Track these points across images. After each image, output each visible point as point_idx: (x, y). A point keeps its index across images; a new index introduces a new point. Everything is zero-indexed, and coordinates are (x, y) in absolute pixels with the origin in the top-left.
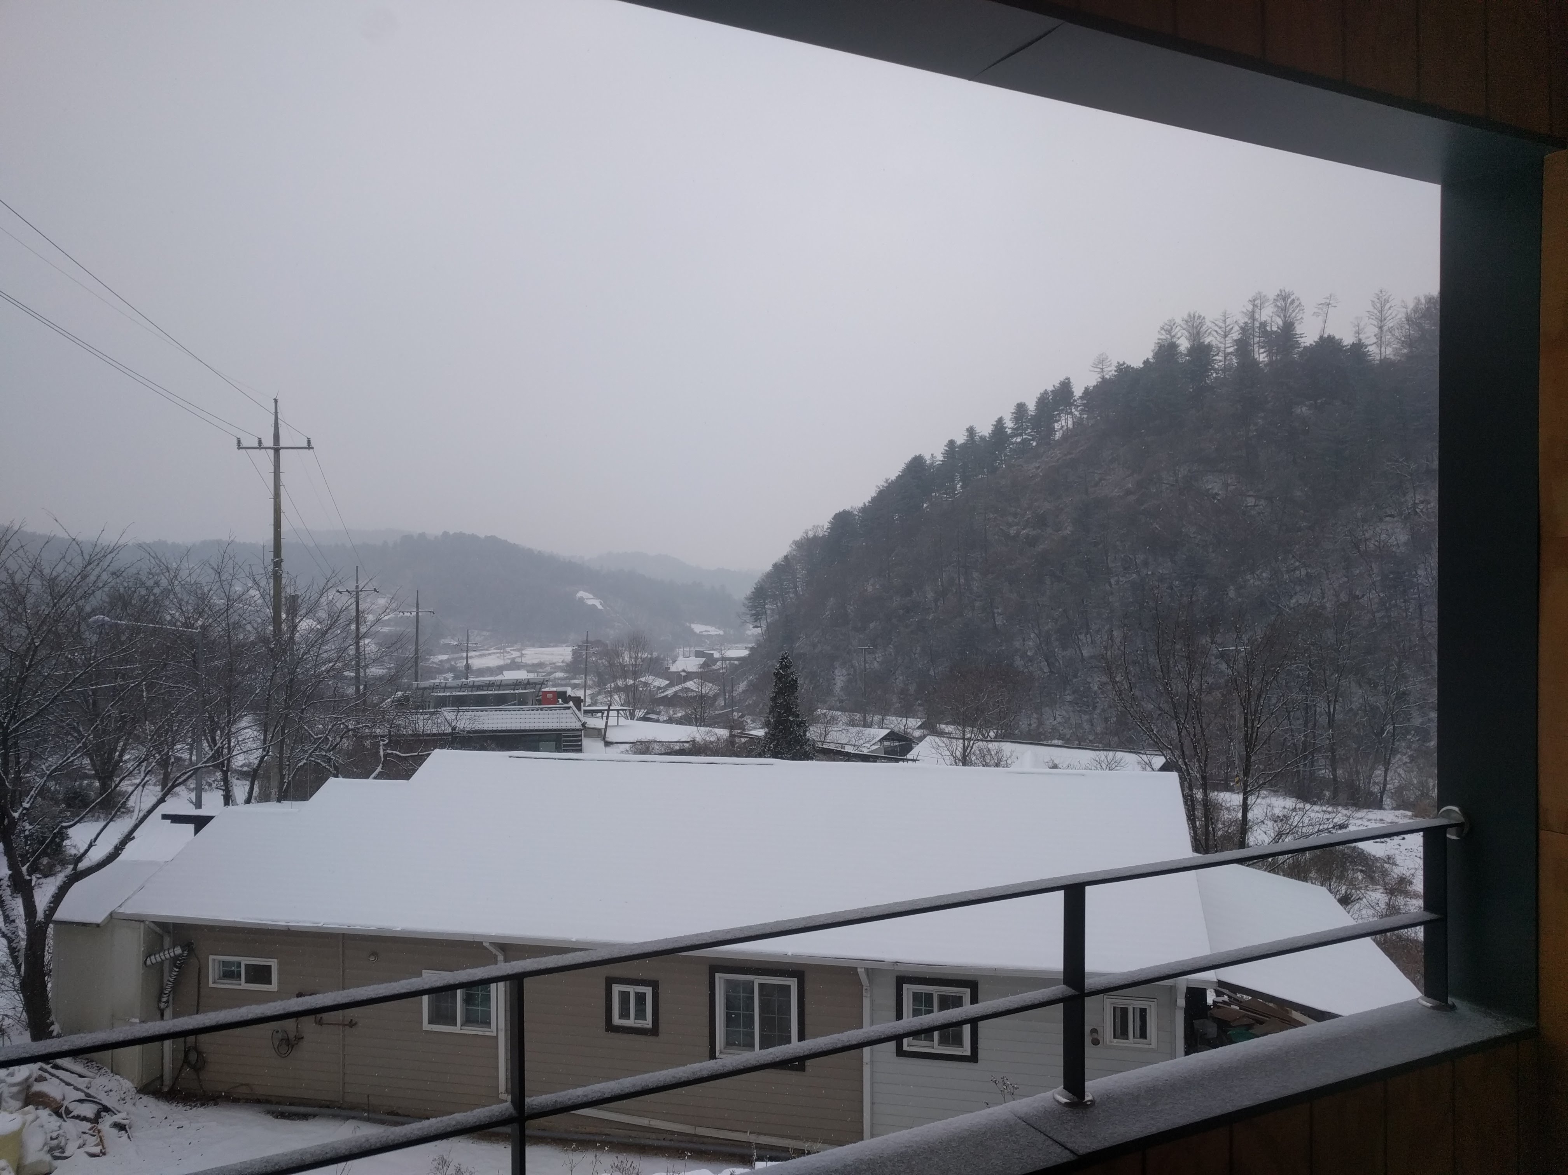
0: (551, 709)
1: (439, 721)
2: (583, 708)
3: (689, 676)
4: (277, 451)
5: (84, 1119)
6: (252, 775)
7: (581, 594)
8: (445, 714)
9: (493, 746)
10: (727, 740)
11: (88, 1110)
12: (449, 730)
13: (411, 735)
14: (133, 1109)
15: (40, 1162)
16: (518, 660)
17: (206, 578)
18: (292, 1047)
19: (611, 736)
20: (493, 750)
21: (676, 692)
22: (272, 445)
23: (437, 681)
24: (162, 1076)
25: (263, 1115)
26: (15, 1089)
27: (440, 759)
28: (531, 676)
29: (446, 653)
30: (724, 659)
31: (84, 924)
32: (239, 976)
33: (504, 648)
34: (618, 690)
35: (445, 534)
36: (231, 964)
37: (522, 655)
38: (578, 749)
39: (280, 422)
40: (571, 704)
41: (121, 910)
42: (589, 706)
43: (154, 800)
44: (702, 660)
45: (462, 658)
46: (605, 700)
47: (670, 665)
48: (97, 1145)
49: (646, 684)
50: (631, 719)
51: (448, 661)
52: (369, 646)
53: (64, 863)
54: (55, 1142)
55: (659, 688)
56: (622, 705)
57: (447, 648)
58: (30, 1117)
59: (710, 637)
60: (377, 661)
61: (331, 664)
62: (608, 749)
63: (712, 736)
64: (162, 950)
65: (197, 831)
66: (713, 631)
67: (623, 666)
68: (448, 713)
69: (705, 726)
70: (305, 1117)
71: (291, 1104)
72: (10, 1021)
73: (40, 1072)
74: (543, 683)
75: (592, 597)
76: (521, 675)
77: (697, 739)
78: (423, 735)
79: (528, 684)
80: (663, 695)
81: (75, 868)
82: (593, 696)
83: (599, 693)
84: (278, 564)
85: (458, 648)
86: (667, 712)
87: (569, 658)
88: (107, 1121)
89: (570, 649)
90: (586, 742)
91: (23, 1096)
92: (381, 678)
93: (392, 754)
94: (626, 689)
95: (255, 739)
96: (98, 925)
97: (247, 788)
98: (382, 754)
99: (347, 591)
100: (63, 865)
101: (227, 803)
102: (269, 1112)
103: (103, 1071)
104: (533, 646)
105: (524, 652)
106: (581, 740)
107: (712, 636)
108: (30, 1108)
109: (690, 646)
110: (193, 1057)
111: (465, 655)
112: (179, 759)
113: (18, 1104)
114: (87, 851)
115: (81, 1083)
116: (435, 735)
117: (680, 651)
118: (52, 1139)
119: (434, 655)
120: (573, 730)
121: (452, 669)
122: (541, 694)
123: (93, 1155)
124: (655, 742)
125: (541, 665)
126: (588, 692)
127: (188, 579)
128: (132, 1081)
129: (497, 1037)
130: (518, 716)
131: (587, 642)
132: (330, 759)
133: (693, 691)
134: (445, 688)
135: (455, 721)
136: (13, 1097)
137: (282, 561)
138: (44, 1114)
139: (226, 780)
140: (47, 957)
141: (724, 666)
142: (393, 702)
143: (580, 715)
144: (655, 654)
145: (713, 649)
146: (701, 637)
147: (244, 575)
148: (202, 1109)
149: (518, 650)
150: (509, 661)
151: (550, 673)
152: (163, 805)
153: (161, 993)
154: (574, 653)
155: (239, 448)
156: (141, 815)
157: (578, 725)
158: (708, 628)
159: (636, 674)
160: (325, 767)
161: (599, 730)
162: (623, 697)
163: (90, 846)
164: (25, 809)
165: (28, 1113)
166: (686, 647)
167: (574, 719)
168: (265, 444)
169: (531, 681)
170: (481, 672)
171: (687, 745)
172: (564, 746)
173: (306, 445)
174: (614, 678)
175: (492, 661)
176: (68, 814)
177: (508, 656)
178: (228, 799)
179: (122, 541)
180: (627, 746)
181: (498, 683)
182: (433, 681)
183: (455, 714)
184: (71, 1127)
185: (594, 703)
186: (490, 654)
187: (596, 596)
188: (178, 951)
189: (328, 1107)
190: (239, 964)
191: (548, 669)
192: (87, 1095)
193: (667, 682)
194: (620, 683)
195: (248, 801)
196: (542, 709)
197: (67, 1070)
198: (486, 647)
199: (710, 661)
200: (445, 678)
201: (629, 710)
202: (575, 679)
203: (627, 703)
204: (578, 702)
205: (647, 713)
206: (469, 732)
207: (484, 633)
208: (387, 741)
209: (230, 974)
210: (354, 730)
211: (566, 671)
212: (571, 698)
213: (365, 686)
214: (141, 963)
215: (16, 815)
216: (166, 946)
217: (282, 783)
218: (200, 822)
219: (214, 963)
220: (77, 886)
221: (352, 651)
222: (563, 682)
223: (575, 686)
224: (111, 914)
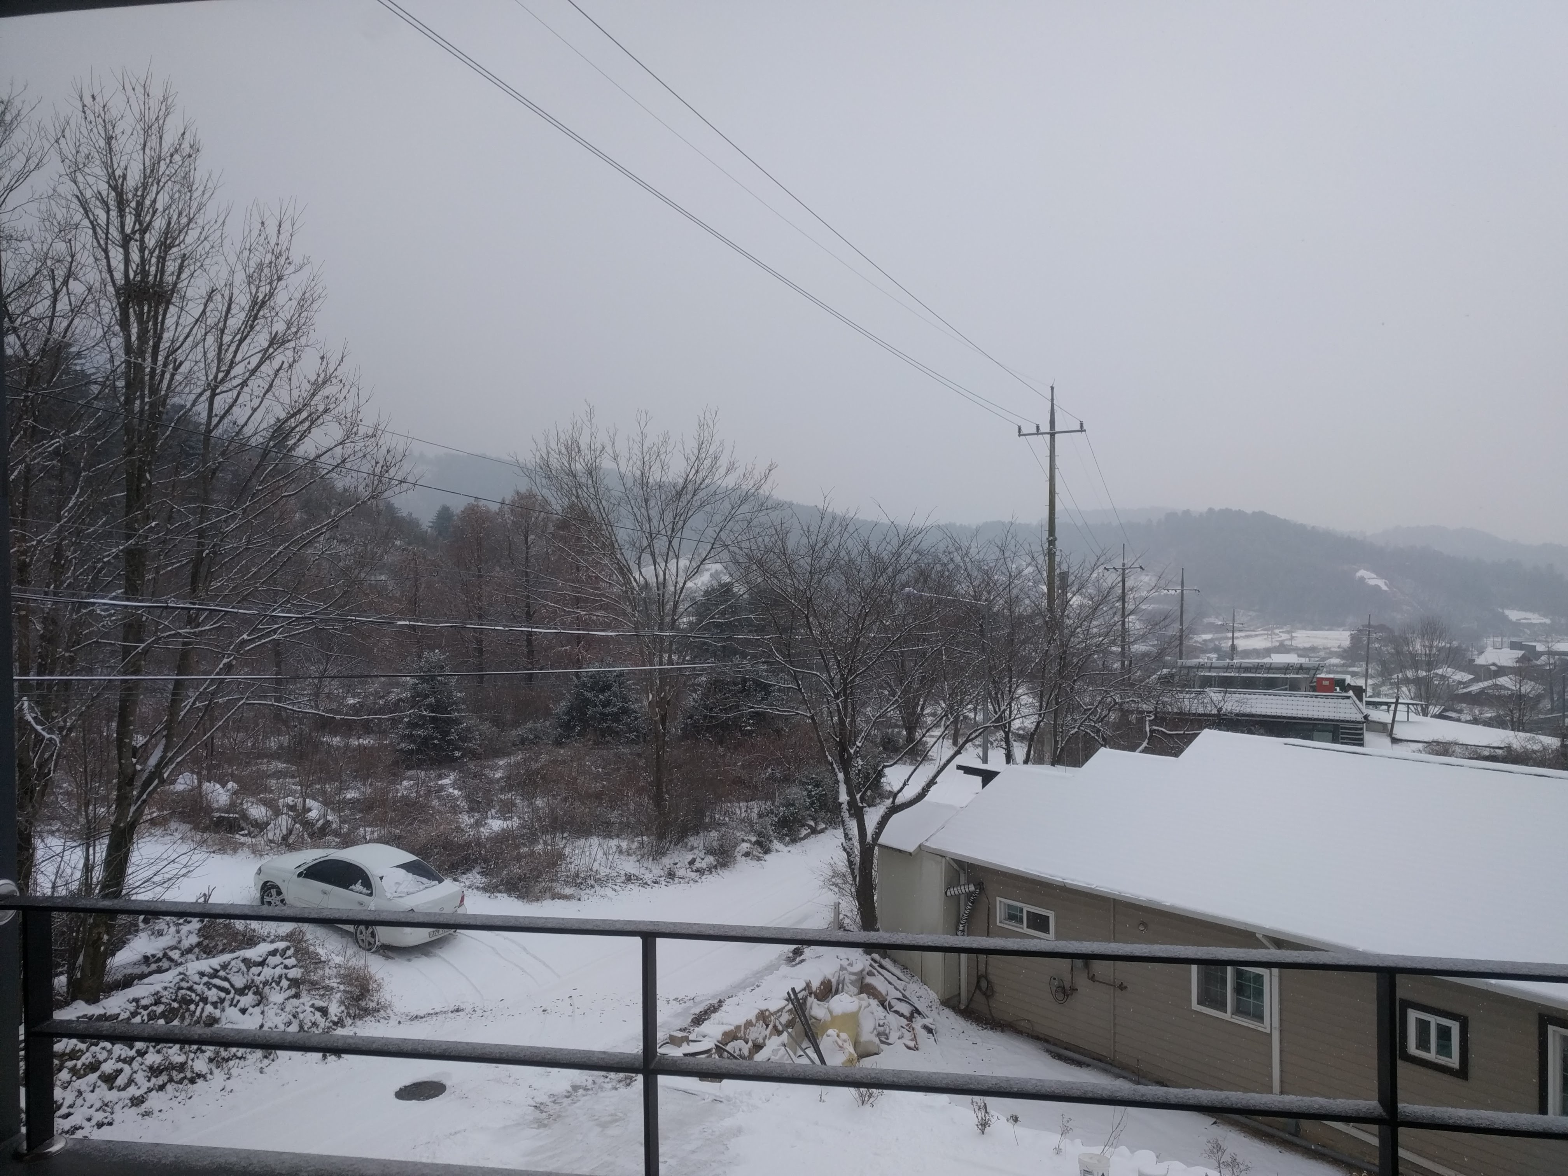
0: (1327, 697)
1: (1205, 701)
2: (1365, 699)
3: (1501, 671)
4: (1052, 435)
5: (902, 1015)
6: (1031, 738)
7: (1361, 573)
8: (1212, 694)
9: (1262, 731)
10: (1557, 750)
11: (905, 1009)
12: (1215, 712)
13: (1177, 713)
14: (938, 1017)
15: (871, 1042)
16: (1288, 643)
17: (992, 555)
18: (1068, 996)
19: (1400, 732)
20: (1262, 735)
21: (1485, 688)
22: (1048, 430)
23: (1201, 660)
24: (959, 994)
25: (1042, 1052)
26: (853, 978)
27: (1208, 738)
28: (1303, 660)
29: (1210, 632)
30: (1551, 653)
31: (900, 851)
32: (1021, 921)
33: (1272, 629)
34: (1407, 681)
35: (1211, 510)
36: (1016, 908)
37: (1292, 638)
38: (1360, 742)
39: (1055, 407)
40: (1351, 693)
41: (927, 844)
42: (1370, 697)
43: (951, 752)
44: (1520, 653)
45: (1227, 638)
46: (1391, 691)
47: (1475, 657)
48: (912, 1040)
49: (1443, 677)
50: (1424, 715)
51: (1211, 640)
52: (1134, 624)
53: (883, 796)
54: (882, 1029)
55: (1460, 683)
56: (1412, 699)
57: (1212, 628)
58: (864, 1003)
59: (1531, 625)
60: (1143, 637)
61: (1101, 639)
62: (1395, 746)
63: (1534, 743)
64: (959, 885)
65: (985, 783)
66: (1535, 618)
67: (1413, 655)
68: (1214, 695)
69: (1524, 730)
70: (1079, 1064)
71: (1066, 1049)
72: (849, 921)
73: (871, 968)
74: (1317, 669)
75: (1375, 576)
76: (1291, 659)
77: (1515, 746)
78: (1189, 714)
79: (1300, 668)
80: (1465, 691)
81: (893, 802)
82: (1375, 687)
83: (1383, 684)
84: (1052, 542)
85: (1223, 628)
86: (1471, 710)
87: (1346, 643)
88: (918, 1023)
89: (1348, 633)
90: (1368, 736)
91: (859, 985)
92: (1145, 655)
93: (1158, 730)
94: (1417, 681)
95: (1032, 705)
96: (910, 854)
97: (1025, 750)
98: (1148, 729)
99: (1114, 568)
100: (881, 798)
101: (1008, 762)
102: (1048, 1051)
103: (915, 978)
104: (1304, 628)
105: (1294, 635)
106: (1362, 734)
107: (1534, 625)
108: (864, 996)
109: (1503, 636)
110: (984, 984)
111: (1230, 635)
112: (966, 718)
113: (855, 990)
114: (902, 789)
115: (900, 984)
116: (1199, 715)
117: (1490, 641)
118: (879, 1025)
119: (1197, 634)
120: (1353, 722)
121: (1217, 649)
122: (1315, 680)
123: (909, 1048)
124: (1456, 744)
125: (1313, 649)
126: (1370, 682)
127: (977, 557)
128: (937, 993)
129: (1270, 1035)
130: (1289, 702)
131: (1369, 626)
132: (1098, 731)
133: (1508, 689)
134: (1211, 668)
135: (1223, 703)
136: (852, 983)
137: (1055, 539)
138: (874, 1003)
139: (1007, 740)
140: (874, 873)
141: (1552, 661)
142: (1159, 679)
143: (1362, 706)
144: (1455, 644)
145: (1535, 641)
146: (1517, 626)
147: (1023, 552)
148: (991, 1032)
149: (1288, 632)
150: (1278, 644)
151: (1324, 659)
152: (959, 756)
153: (958, 922)
154: (1353, 637)
155: (1020, 435)
156: (942, 763)
157: (1359, 717)
158: (1529, 615)
159: (1430, 665)
160: (1093, 737)
161: (1384, 725)
162: (1413, 690)
163: (904, 785)
164: (858, 747)
165: (862, 999)
166: (1497, 637)
167: (1355, 710)
168: (1042, 430)
169: (1304, 666)
170: (1247, 653)
171: (1499, 752)
172: (1342, 738)
173: (1079, 428)
174: (1402, 668)
175: (1258, 642)
176: (885, 756)
177: (1276, 638)
178: (1009, 758)
179: (928, 523)
180: (1420, 746)
181: (1268, 666)
182: (1197, 660)
183: (1222, 694)
184: (892, 1018)
185: (1378, 695)
186: (1256, 636)
187: (1380, 575)
188: (972, 888)
189: (1100, 1060)
190: (1022, 910)
191: (1322, 654)
192: (904, 996)
193: (1472, 677)
194: (1410, 674)
195: (1026, 762)
196: (1316, 697)
197: (889, 971)
198: (1252, 628)
199: (1531, 654)
200: (1208, 658)
201: (1422, 705)
202: (1354, 666)
203: (1418, 696)
204: (1359, 692)
205: (1445, 710)
206: (1237, 715)
207: (1251, 613)
208: (1153, 717)
209: (1014, 916)
210: (1121, 704)
211: (1343, 658)
212: (1350, 687)
213: (1130, 661)
214: (943, 894)
215: (852, 751)
216: (962, 882)
217: (1056, 748)
218: (988, 777)
219: (1001, 904)
220: (895, 817)
221: (1119, 627)
222: (1339, 669)
223: (1354, 675)
224: (920, 846)
